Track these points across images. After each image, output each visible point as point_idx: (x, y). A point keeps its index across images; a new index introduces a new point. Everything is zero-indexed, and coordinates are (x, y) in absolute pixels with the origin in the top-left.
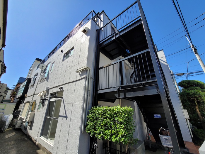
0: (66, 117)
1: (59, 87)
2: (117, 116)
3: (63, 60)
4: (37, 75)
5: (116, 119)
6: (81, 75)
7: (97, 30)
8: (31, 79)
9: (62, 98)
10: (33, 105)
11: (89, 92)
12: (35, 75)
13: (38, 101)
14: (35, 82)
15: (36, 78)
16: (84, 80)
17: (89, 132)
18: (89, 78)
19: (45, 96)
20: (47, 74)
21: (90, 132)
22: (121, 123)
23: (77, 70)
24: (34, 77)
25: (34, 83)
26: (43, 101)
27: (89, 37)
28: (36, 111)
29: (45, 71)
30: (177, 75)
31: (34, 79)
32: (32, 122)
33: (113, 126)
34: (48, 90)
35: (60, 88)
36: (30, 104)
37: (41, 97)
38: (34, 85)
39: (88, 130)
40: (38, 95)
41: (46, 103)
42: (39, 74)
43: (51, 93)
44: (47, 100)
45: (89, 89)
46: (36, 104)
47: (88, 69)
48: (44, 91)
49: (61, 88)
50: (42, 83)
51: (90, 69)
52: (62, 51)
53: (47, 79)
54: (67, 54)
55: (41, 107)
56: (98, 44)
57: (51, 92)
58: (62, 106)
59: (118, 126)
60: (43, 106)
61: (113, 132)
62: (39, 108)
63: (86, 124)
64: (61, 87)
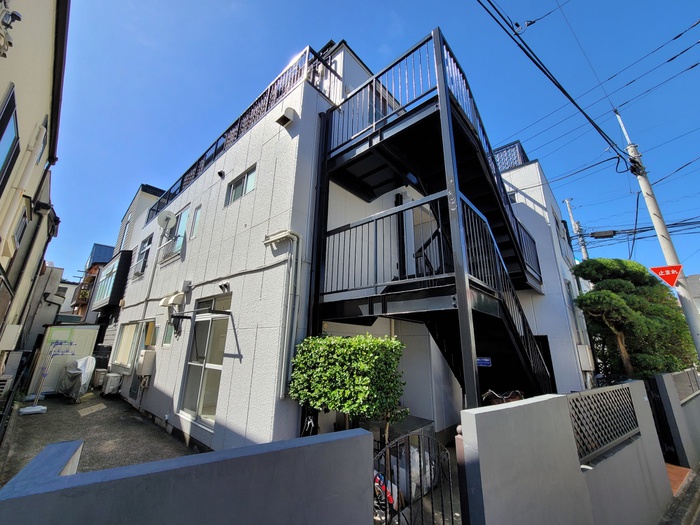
0: (239, 356)
1: (220, 283)
3: (227, 203)
4: (150, 243)
5: (354, 365)
6: (275, 253)
7: (320, 115)
8: (131, 252)
9: (229, 313)
10: (148, 329)
11: (297, 298)
12: (144, 242)
13: (162, 322)
14: (145, 262)
15: (148, 251)
16: (284, 268)
17: (296, 395)
18: (297, 263)
19: (181, 307)
20: (180, 241)
21: (300, 395)
22: (364, 374)
23: (267, 237)
24: (142, 248)
25: (144, 266)
26: (176, 321)
27: (297, 138)
28: (157, 347)
29: (172, 234)
30: (593, 235)
31: (141, 255)
32: (150, 376)
33: (347, 381)
34: (188, 290)
35: (221, 287)
36: (137, 328)
37: (171, 308)
38: (143, 270)
39: (294, 392)
40: (161, 302)
41: (186, 325)
42: (156, 240)
43: (197, 300)
44: (189, 318)
45: (298, 293)
46: (155, 330)
47: (295, 239)
48: (177, 292)
49: (225, 286)
50: (169, 268)
51: (301, 237)
52: (221, 174)
53: (182, 255)
54: (238, 184)
55: (173, 335)
56: (325, 159)
57: (196, 295)
58: (230, 334)
59: (359, 380)
60: (178, 332)
61: (348, 392)
62: (167, 339)
63: (290, 379)
64: (224, 282)
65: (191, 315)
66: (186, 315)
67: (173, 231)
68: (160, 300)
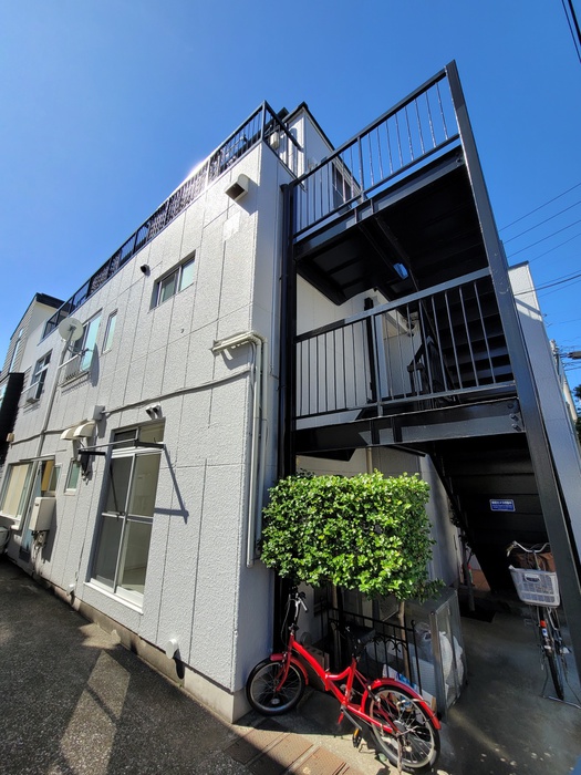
0: (184, 513)
1: (148, 407)
2: (374, 510)
3: (154, 304)
4: (47, 362)
5: (372, 517)
6: (230, 365)
7: (283, 187)
8: (23, 374)
9: (162, 446)
10: (45, 471)
11: (265, 424)
12: (40, 362)
13: (65, 458)
14: (41, 386)
15: (45, 372)
16: (244, 383)
17: (273, 561)
18: (261, 376)
19: (91, 440)
20: (89, 355)
21: (279, 562)
22: (390, 531)
23: (215, 343)
24: (37, 368)
25: (40, 391)
26: (84, 460)
27: (255, 215)
28: (58, 492)
29: (78, 347)
30: (572, 356)
31: (35, 377)
32: (48, 531)
33: (360, 541)
34: (101, 418)
35: (148, 412)
36: (30, 469)
37: (76, 442)
38: (38, 396)
39: (269, 557)
40: (64, 435)
41: (99, 465)
42: (55, 358)
43: (114, 430)
44: (103, 454)
45: (265, 416)
46: (55, 470)
47: (259, 342)
48: (85, 421)
49: (155, 410)
50: (73, 392)
51: (266, 340)
52: (145, 269)
53: (93, 375)
54: (168, 281)
55: (80, 477)
56: (291, 243)
57: (113, 423)
58: (164, 474)
59: (381, 541)
60: (88, 474)
61: (362, 560)
62: (70, 483)
63: (259, 537)
64: (154, 405)
65: (105, 450)
66: (98, 450)
67: (79, 344)
68: (61, 432)
